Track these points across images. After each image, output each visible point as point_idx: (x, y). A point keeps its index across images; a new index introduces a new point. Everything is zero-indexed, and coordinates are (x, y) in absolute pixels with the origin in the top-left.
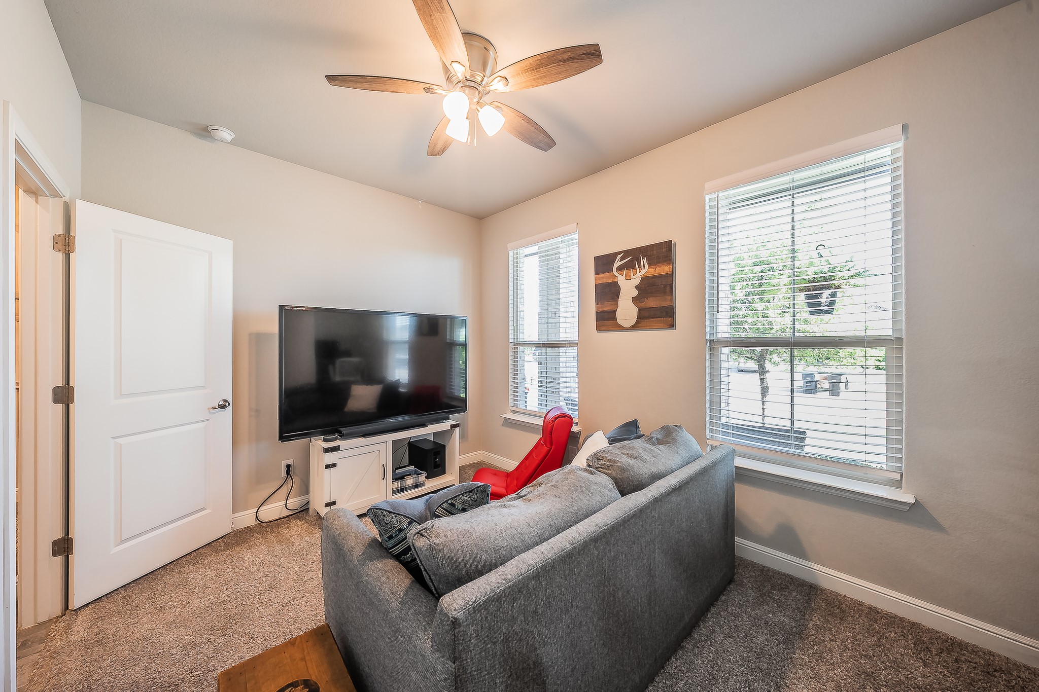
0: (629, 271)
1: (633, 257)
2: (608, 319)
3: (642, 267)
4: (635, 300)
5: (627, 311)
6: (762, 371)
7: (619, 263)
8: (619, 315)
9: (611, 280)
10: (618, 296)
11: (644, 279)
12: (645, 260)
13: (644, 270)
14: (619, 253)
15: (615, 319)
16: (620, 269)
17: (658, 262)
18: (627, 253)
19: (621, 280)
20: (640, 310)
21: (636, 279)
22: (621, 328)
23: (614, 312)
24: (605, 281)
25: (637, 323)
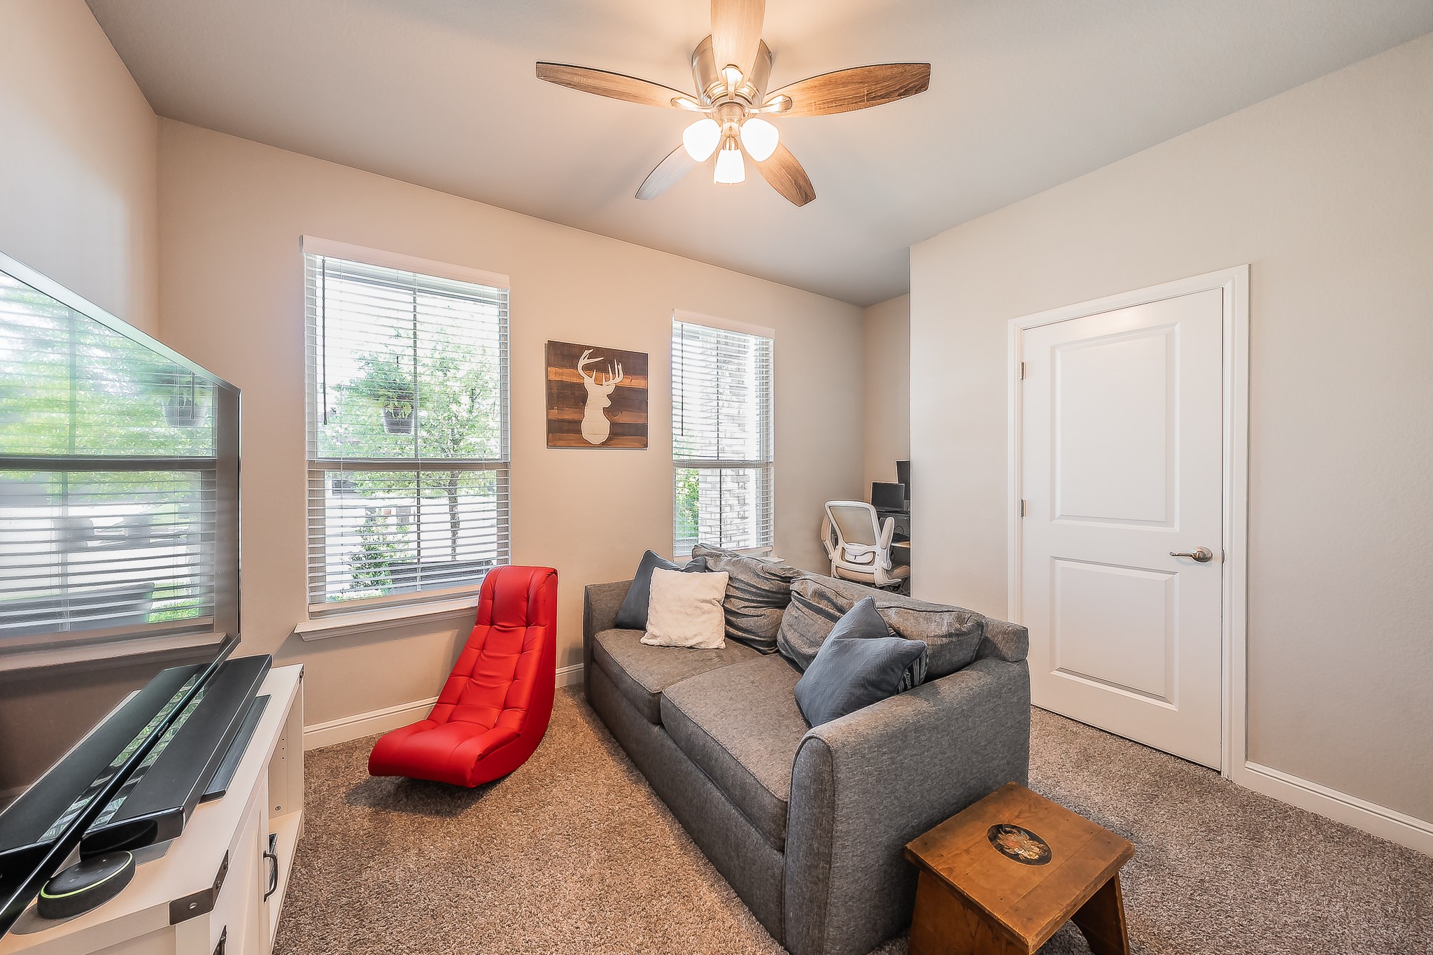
0: (600, 374)
1: (606, 359)
2: (568, 431)
3: (617, 375)
4: (606, 411)
5: (595, 422)
6: (453, 501)
7: (587, 361)
8: (586, 427)
9: (575, 380)
10: (584, 402)
11: (618, 388)
12: (620, 367)
13: (617, 378)
14: (589, 348)
15: (579, 432)
16: (587, 368)
17: (635, 374)
18: (597, 351)
19: (589, 382)
20: (613, 425)
21: (609, 387)
22: (588, 445)
23: (579, 422)
24: (565, 379)
25: (609, 439)
